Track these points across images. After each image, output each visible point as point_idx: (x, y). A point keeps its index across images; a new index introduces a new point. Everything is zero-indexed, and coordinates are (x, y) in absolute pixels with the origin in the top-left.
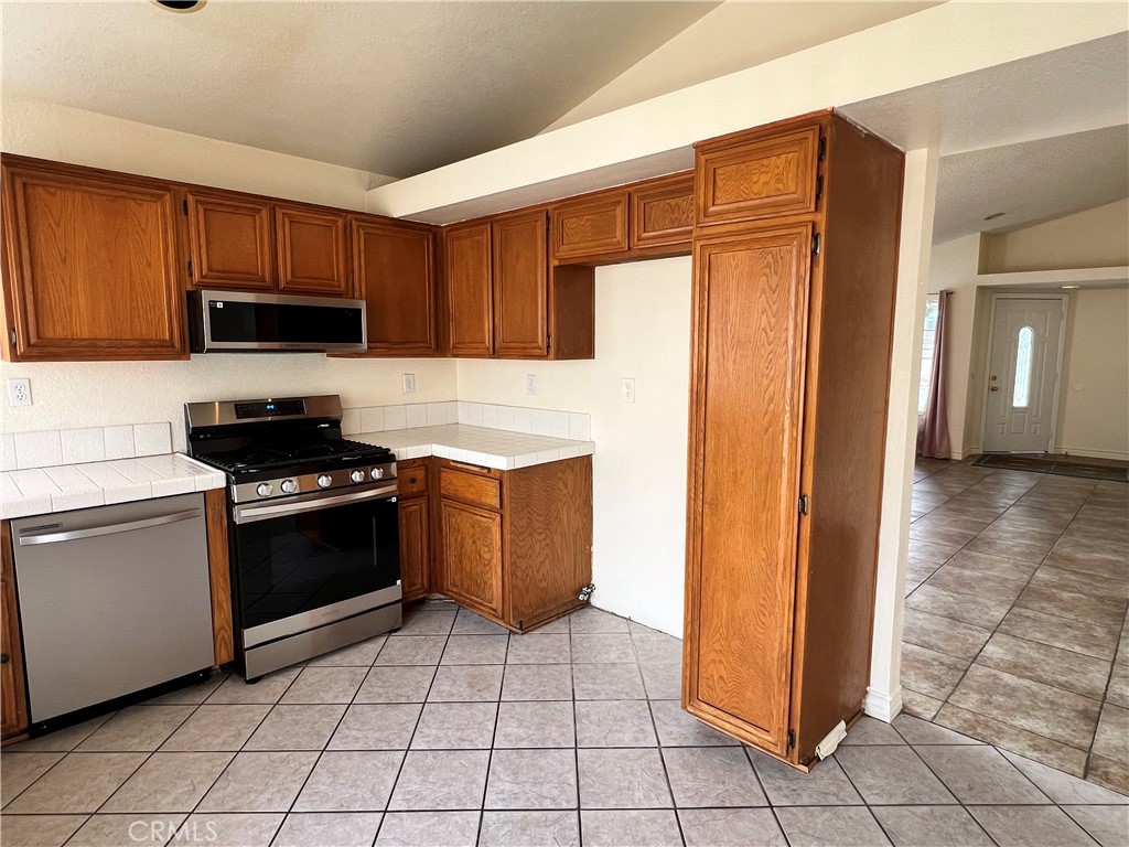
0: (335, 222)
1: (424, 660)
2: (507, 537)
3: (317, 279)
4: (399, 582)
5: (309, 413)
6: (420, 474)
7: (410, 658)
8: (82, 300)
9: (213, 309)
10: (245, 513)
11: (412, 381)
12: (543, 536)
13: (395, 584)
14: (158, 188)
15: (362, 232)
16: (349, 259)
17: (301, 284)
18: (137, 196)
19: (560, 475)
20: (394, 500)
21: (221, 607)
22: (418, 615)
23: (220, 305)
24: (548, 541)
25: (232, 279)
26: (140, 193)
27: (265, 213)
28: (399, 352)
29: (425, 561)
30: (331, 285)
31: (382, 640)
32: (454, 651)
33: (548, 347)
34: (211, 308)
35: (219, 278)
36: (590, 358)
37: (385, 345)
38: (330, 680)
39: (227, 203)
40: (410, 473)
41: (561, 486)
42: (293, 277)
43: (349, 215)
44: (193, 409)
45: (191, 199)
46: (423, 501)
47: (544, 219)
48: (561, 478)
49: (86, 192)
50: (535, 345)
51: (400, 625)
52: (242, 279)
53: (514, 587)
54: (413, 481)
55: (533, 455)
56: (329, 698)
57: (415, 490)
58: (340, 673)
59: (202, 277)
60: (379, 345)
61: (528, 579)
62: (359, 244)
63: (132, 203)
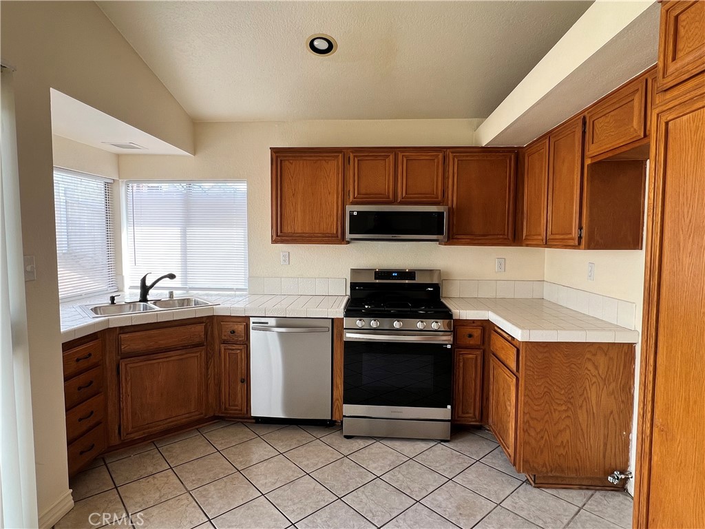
0: (437, 156)
1: (445, 471)
2: (521, 398)
3: (424, 194)
4: (449, 407)
5: (419, 280)
6: (477, 333)
7: (438, 465)
8: (299, 213)
9: (351, 216)
10: (348, 335)
11: (503, 263)
12: (564, 408)
13: (446, 407)
14: (336, 152)
15: (456, 160)
16: (445, 178)
17: (411, 198)
18: (327, 158)
19: (588, 356)
20: (449, 347)
21: (337, 387)
22: (470, 437)
23: (355, 213)
24: (570, 413)
25: (370, 198)
26: (327, 156)
27: (392, 157)
28: (480, 241)
29: (478, 399)
30: (432, 198)
31: (432, 444)
32: (471, 475)
33: (580, 237)
34: (350, 215)
35: (362, 198)
36: (638, 249)
37: (468, 237)
38: (380, 456)
39: (371, 154)
40: (468, 330)
41: (590, 367)
42: (406, 194)
43: (448, 150)
44: (355, 272)
45: (352, 156)
46: (479, 352)
47: (581, 124)
48: (589, 360)
49: (304, 160)
50: (570, 236)
51: (449, 439)
52: (376, 198)
53: (526, 443)
54: (470, 336)
55: (554, 332)
56: (371, 467)
57: (471, 343)
58: (391, 453)
59: (354, 198)
60: (462, 236)
61: (543, 442)
62: (452, 169)
63: (324, 162)
